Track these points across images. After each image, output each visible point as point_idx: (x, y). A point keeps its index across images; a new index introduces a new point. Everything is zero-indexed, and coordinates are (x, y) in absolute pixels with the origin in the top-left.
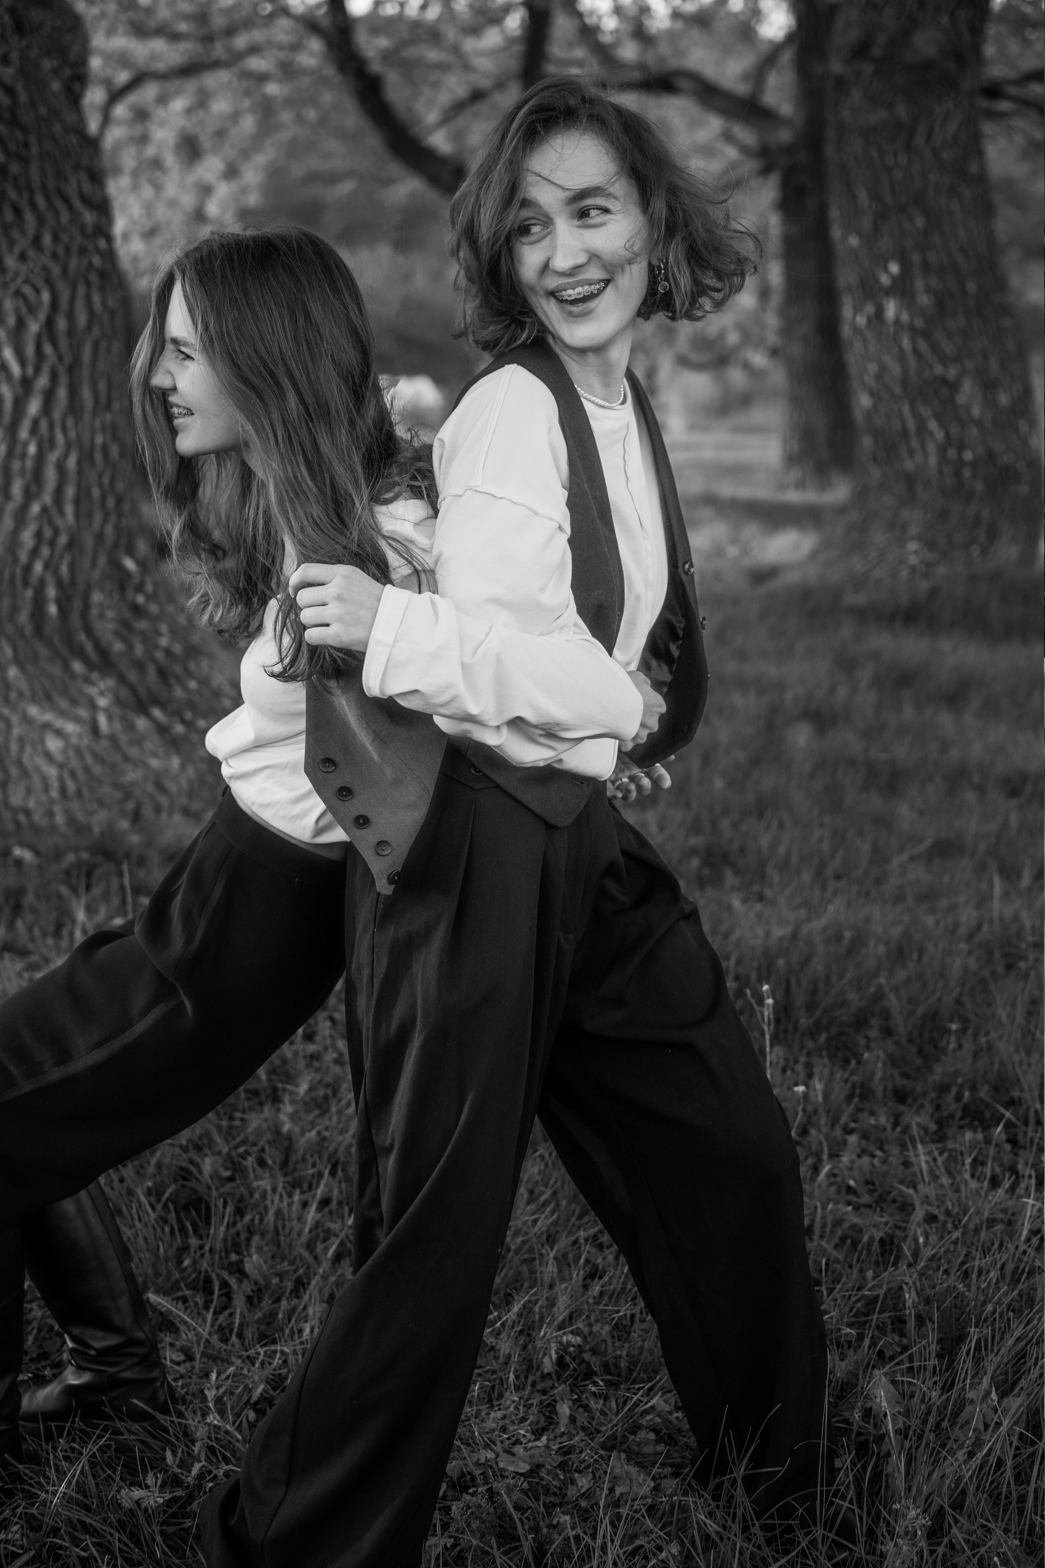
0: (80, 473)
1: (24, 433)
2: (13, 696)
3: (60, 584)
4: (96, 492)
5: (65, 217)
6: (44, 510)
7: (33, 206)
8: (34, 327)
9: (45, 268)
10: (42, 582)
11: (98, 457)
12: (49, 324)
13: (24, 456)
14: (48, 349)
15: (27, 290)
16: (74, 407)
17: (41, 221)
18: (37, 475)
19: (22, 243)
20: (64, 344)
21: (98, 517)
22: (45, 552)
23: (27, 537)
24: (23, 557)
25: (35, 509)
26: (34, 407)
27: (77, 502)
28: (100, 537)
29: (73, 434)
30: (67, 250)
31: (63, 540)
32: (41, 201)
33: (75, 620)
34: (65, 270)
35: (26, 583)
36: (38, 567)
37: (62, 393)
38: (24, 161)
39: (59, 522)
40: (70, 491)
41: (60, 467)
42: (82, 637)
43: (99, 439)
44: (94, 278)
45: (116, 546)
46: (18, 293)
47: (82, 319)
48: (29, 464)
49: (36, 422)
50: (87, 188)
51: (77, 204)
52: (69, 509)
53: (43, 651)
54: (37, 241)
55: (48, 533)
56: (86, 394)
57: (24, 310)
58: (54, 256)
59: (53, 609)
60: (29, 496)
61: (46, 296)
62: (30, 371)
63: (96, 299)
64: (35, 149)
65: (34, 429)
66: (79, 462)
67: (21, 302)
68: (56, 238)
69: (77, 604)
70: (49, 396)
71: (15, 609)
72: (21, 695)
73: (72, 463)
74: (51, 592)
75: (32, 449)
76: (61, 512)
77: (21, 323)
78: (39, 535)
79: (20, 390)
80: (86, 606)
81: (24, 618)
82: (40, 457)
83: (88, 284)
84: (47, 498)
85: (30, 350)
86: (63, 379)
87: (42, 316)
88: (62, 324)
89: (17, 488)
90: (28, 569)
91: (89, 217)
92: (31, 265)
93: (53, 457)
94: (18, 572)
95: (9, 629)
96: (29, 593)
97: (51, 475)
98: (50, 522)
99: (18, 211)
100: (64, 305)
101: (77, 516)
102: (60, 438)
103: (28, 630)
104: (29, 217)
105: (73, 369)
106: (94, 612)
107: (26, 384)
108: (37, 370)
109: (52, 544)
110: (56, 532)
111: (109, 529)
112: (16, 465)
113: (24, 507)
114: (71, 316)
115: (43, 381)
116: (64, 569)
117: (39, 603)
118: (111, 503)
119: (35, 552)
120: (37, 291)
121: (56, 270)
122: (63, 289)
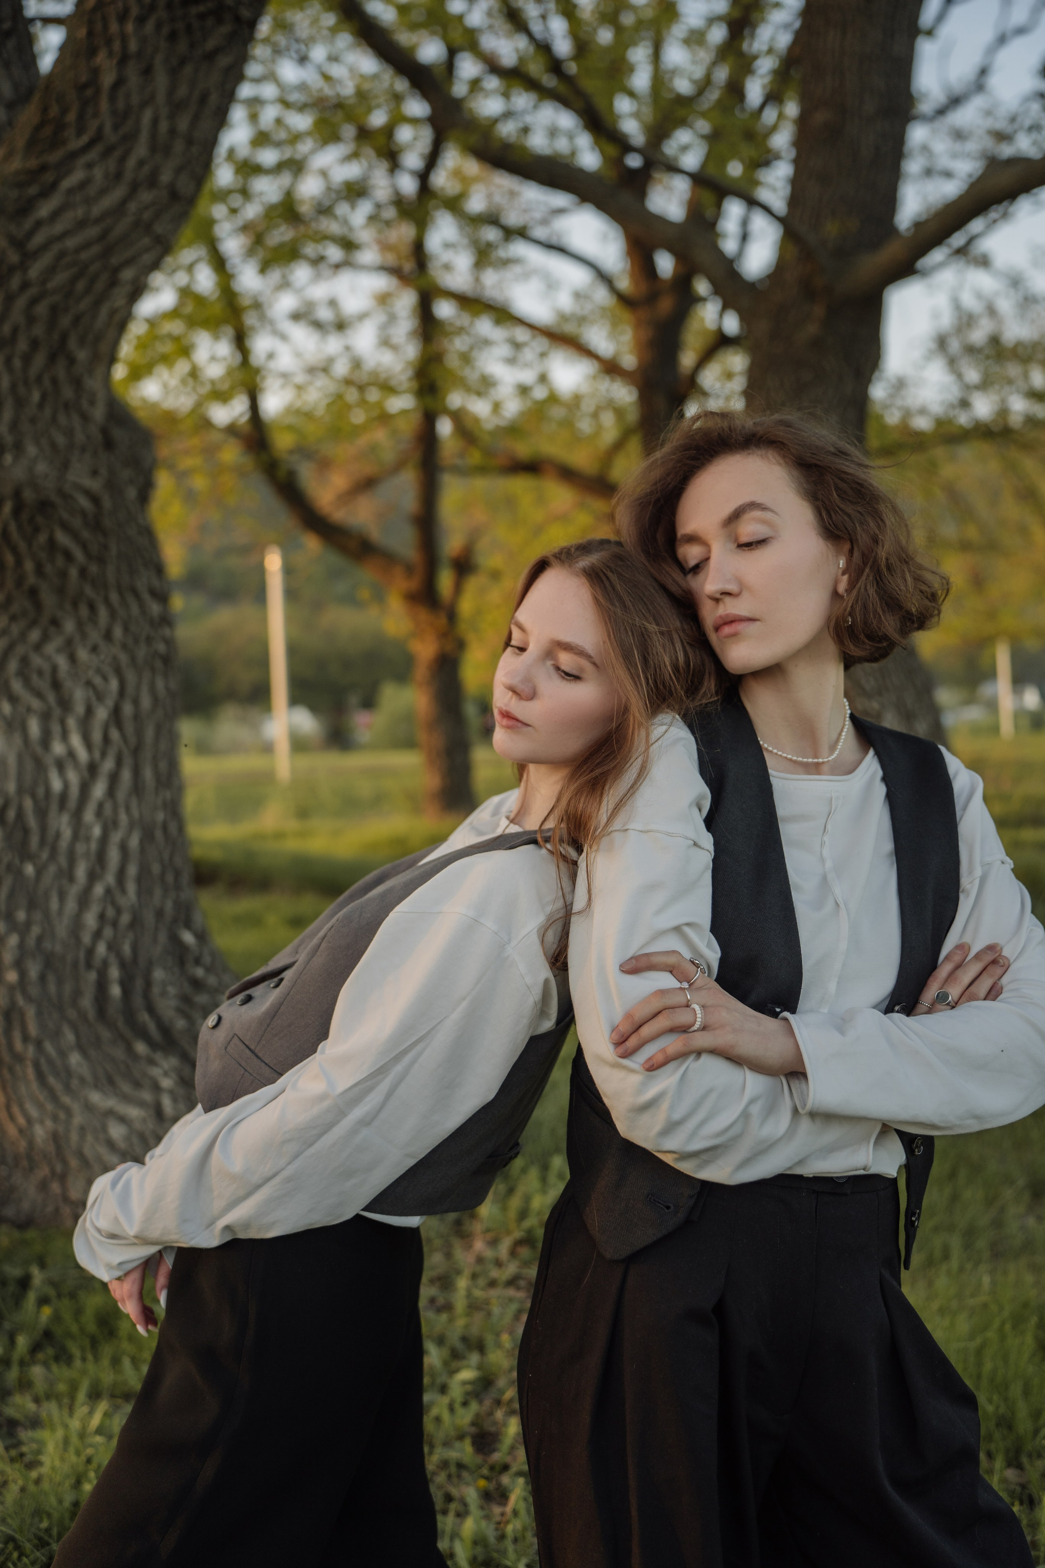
0: (142, 850)
1: (89, 816)
2: (75, 1083)
3: (123, 965)
4: (156, 868)
5: (135, 609)
6: (108, 891)
7: (107, 601)
8: (102, 714)
9: (115, 659)
10: (105, 964)
11: (159, 834)
12: (116, 713)
13: (88, 839)
14: (115, 734)
15: (98, 681)
16: (137, 788)
17: (113, 614)
18: (101, 857)
19: (95, 636)
20: (129, 728)
21: (158, 892)
22: (108, 932)
23: (90, 919)
24: (86, 939)
25: (99, 890)
26: (99, 790)
27: (139, 880)
28: (159, 914)
29: (136, 813)
30: (136, 641)
31: (125, 919)
32: (114, 597)
33: (138, 1001)
34: (133, 659)
35: (89, 965)
36: (101, 949)
37: (126, 775)
38: (101, 561)
39: (122, 901)
40: (132, 870)
41: (124, 848)
42: (144, 1017)
43: (160, 816)
44: (159, 664)
45: (175, 921)
46: (89, 683)
47: (146, 702)
48: (94, 846)
49: (100, 806)
50: (156, 583)
51: (146, 596)
52: (131, 888)
53: (106, 1034)
54: (108, 636)
55: (110, 912)
56: (148, 774)
57: (94, 699)
58: (124, 646)
59: (116, 991)
60: (93, 877)
61: (114, 684)
62: (97, 755)
63: (160, 684)
64: (114, 550)
65: (99, 813)
66: (141, 842)
67: (91, 693)
68: (126, 629)
69: (139, 983)
70: (114, 779)
71: (77, 993)
72: (83, 1081)
73: (134, 842)
74: (114, 973)
75: (97, 831)
76: (123, 891)
77: (89, 711)
78: (102, 917)
79: (86, 774)
80: (148, 984)
81: (87, 1002)
82: (104, 840)
83: (153, 670)
84: (110, 878)
85: (97, 736)
86: (128, 761)
87: (110, 702)
88: (128, 709)
89: (81, 872)
90: (90, 952)
91: (155, 608)
92: (102, 657)
93: (116, 837)
94: (82, 955)
95: (72, 1014)
96: (92, 976)
97: (114, 856)
98: (114, 903)
99: (92, 608)
100: (130, 689)
101: (139, 894)
102: (123, 818)
103: (91, 1014)
104: (103, 613)
105: (136, 751)
106: (156, 990)
107: (93, 769)
108: (104, 754)
109: (115, 924)
110: (119, 911)
111: (169, 905)
112: (80, 848)
113: (87, 891)
114: (136, 702)
115: (108, 765)
116: (127, 949)
117: (102, 986)
118: (170, 878)
119: (97, 935)
120: (105, 678)
121: (124, 658)
122: (131, 677)
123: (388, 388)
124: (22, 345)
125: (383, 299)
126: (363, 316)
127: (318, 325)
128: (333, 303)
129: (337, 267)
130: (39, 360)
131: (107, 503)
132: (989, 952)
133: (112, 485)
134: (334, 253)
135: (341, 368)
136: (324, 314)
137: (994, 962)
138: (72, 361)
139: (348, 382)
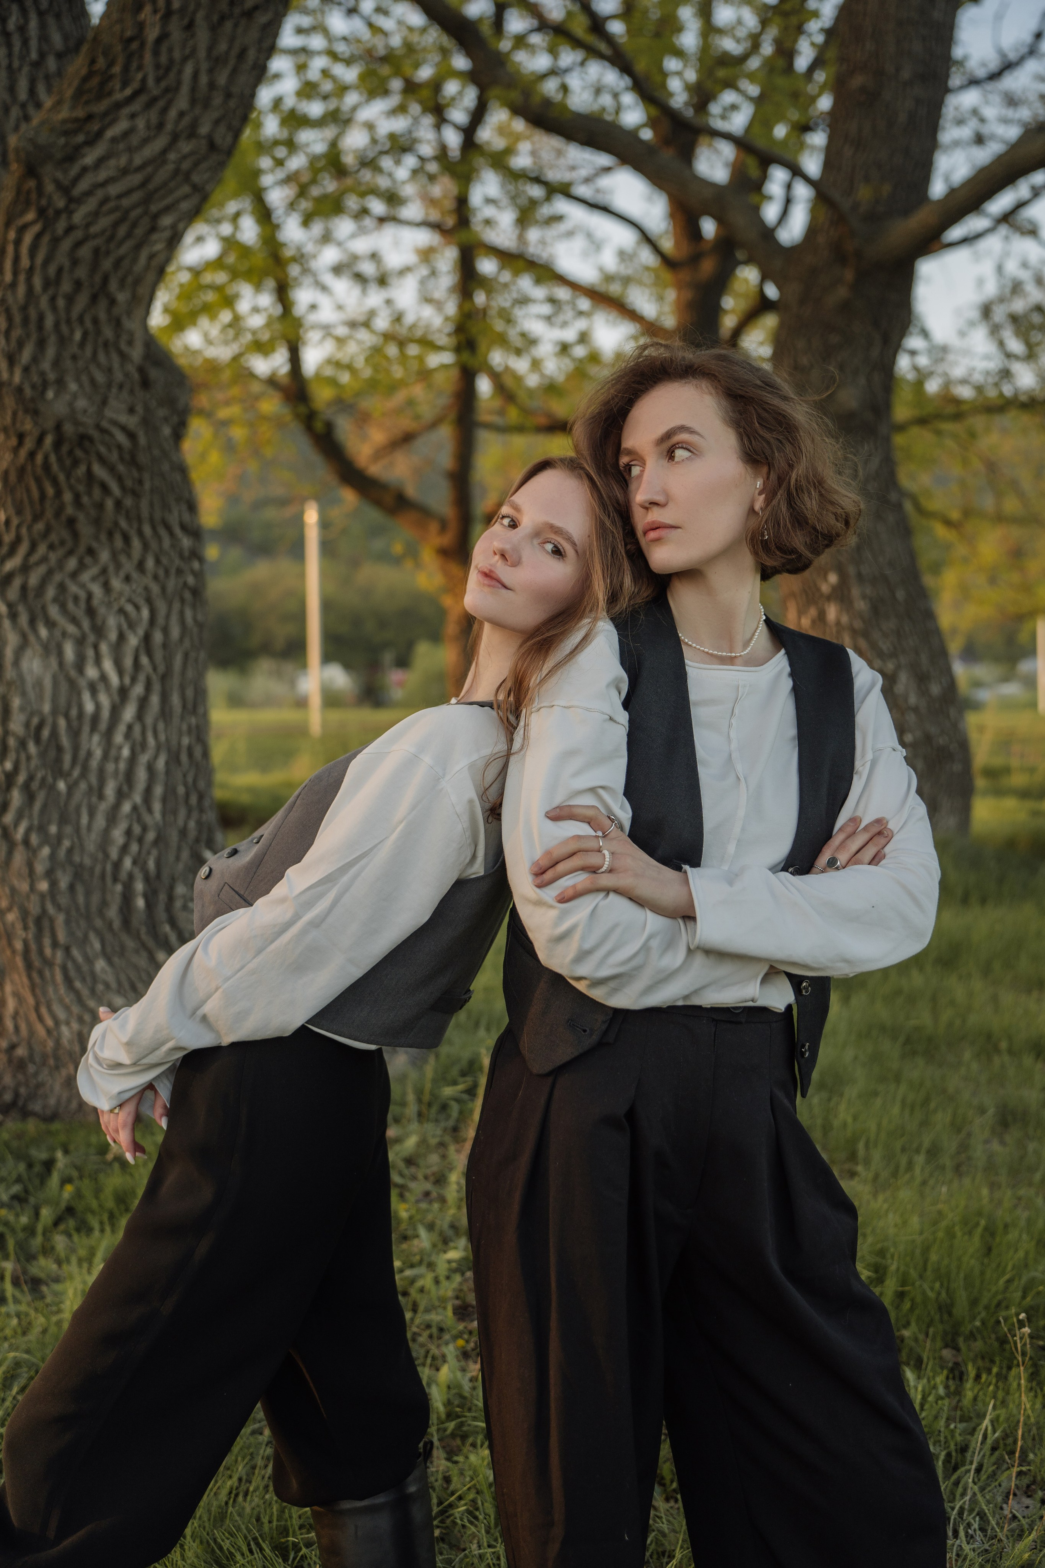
0: (168, 772)
1: (119, 738)
2: (100, 987)
3: (147, 879)
4: (181, 790)
5: (167, 542)
6: (135, 808)
7: (140, 533)
8: (133, 641)
9: (146, 589)
10: (131, 877)
11: (184, 758)
12: (147, 639)
13: (117, 759)
14: (144, 660)
15: (129, 608)
16: (165, 713)
17: (146, 546)
18: (129, 777)
19: (128, 566)
20: (159, 655)
21: (182, 813)
22: (134, 848)
23: (118, 835)
24: (114, 853)
25: (126, 807)
26: (129, 713)
27: (164, 800)
28: (183, 833)
29: (162, 737)
30: (167, 572)
31: (151, 836)
32: (147, 530)
33: (161, 914)
34: (163, 589)
35: (115, 879)
36: (128, 863)
37: (155, 700)
38: (136, 495)
39: (148, 819)
40: (158, 790)
41: (151, 769)
42: (167, 928)
43: (186, 741)
44: (188, 595)
45: (197, 840)
46: (121, 611)
47: (175, 632)
48: (122, 766)
49: (130, 727)
50: (186, 517)
51: (178, 531)
52: (157, 806)
53: (130, 944)
54: (141, 566)
55: (137, 829)
56: (175, 699)
57: (125, 626)
58: (156, 577)
59: (140, 903)
60: (121, 795)
61: (145, 613)
62: (127, 680)
63: (189, 614)
64: (147, 485)
65: (128, 735)
66: (167, 763)
67: (122, 620)
68: (158, 561)
69: (162, 897)
70: (143, 703)
71: (104, 904)
72: (107, 986)
73: (161, 763)
74: (139, 886)
75: (126, 752)
76: (150, 810)
77: (122, 637)
78: (128, 833)
79: (117, 698)
80: (171, 898)
81: (113, 912)
82: (133, 760)
83: (183, 601)
84: (138, 798)
85: (128, 662)
86: (157, 687)
87: (141, 632)
88: (158, 637)
89: (110, 790)
90: (117, 865)
91: (186, 542)
92: (134, 586)
93: (144, 759)
94: (109, 868)
95: (98, 923)
96: (119, 888)
97: (141, 775)
98: (139, 820)
99: (126, 539)
100: (161, 620)
101: (164, 814)
102: (151, 741)
103: (117, 924)
104: (136, 543)
105: (165, 678)
106: (178, 904)
107: (123, 692)
108: (134, 680)
109: (140, 840)
110: (145, 829)
111: (192, 824)
112: (110, 767)
113: (116, 806)
114: (166, 631)
115: (138, 690)
116: (151, 865)
117: (127, 898)
118: (194, 800)
119: (124, 849)
120: (137, 608)
121: (155, 589)
122: (161, 607)
123: (427, 344)
124: (66, 286)
125: (426, 255)
126: (405, 271)
127: (360, 278)
128: (374, 256)
129: (382, 220)
130: (82, 300)
131: (142, 440)
132: (876, 824)
133: (146, 422)
134: (378, 207)
135: (382, 323)
136: (368, 268)
137: (880, 833)
138: (113, 302)
139: (388, 337)
